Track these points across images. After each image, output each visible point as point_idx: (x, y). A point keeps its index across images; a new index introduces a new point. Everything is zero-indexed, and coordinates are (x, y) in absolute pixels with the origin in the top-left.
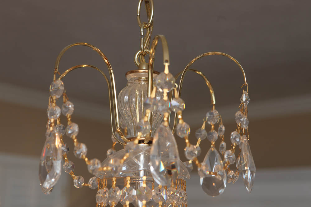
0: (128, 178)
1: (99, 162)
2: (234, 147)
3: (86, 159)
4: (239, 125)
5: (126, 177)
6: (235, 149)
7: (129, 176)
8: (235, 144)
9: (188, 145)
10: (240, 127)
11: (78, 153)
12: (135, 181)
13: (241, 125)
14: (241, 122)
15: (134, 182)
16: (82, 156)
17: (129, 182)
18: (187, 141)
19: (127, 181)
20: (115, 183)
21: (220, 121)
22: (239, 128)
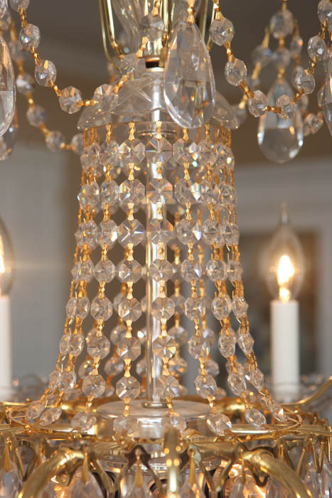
0: (132, 125)
1: (78, 91)
2: (313, 65)
3: (56, 88)
4: (323, 25)
5: (127, 123)
6: (314, 67)
7: (133, 122)
8: (314, 60)
9: (231, 58)
10: (326, 28)
11: (42, 77)
12: (145, 132)
13: (327, 24)
14: (327, 19)
15: (144, 134)
16: (49, 82)
17: (132, 131)
18: (229, 51)
19: (130, 130)
20: (109, 133)
21: (294, 30)
22: (323, 29)
